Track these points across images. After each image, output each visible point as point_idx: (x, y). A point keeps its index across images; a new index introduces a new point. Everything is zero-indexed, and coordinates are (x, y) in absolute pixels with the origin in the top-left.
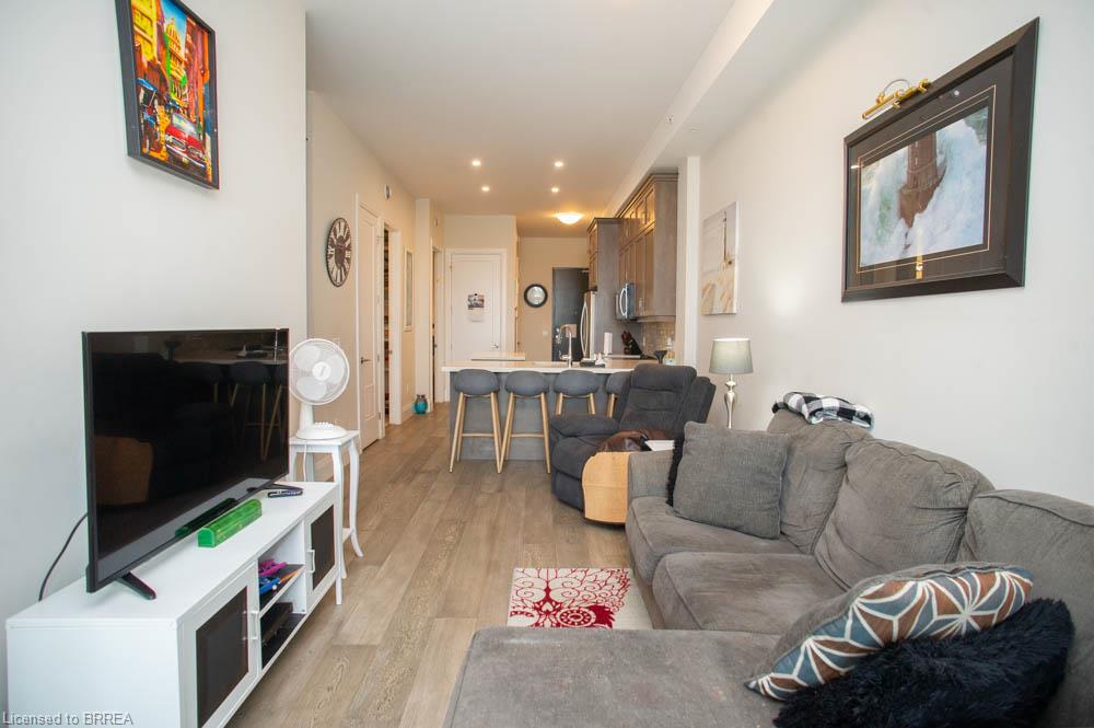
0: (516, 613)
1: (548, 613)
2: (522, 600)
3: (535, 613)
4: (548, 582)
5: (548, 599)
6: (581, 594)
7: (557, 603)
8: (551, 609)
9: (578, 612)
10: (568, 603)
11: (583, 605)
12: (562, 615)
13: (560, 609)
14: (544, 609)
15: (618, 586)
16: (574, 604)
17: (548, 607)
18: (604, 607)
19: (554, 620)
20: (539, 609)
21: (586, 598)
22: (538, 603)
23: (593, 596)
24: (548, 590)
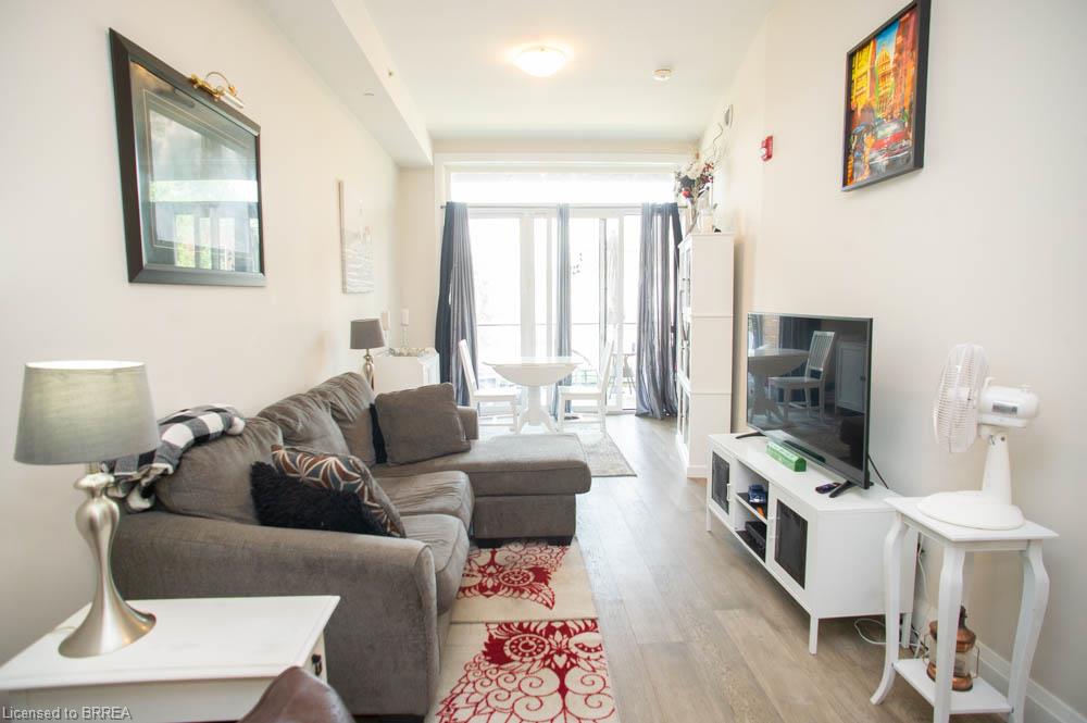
0: (596, 650)
1: (560, 652)
2: (594, 670)
3: (574, 650)
4: (565, 708)
5: (561, 673)
6: (515, 685)
7: (549, 666)
8: (556, 657)
9: (523, 655)
10: (535, 668)
11: (517, 664)
12: (543, 649)
13: (544, 659)
14: (564, 657)
15: (460, 701)
16: (525, 667)
17: (560, 661)
18: (491, 662)
19: (552, 642)
20: (572, 655)
21: (511, 678)
22: (573, 665)
23: (501, 680)
24: (563, 690)
